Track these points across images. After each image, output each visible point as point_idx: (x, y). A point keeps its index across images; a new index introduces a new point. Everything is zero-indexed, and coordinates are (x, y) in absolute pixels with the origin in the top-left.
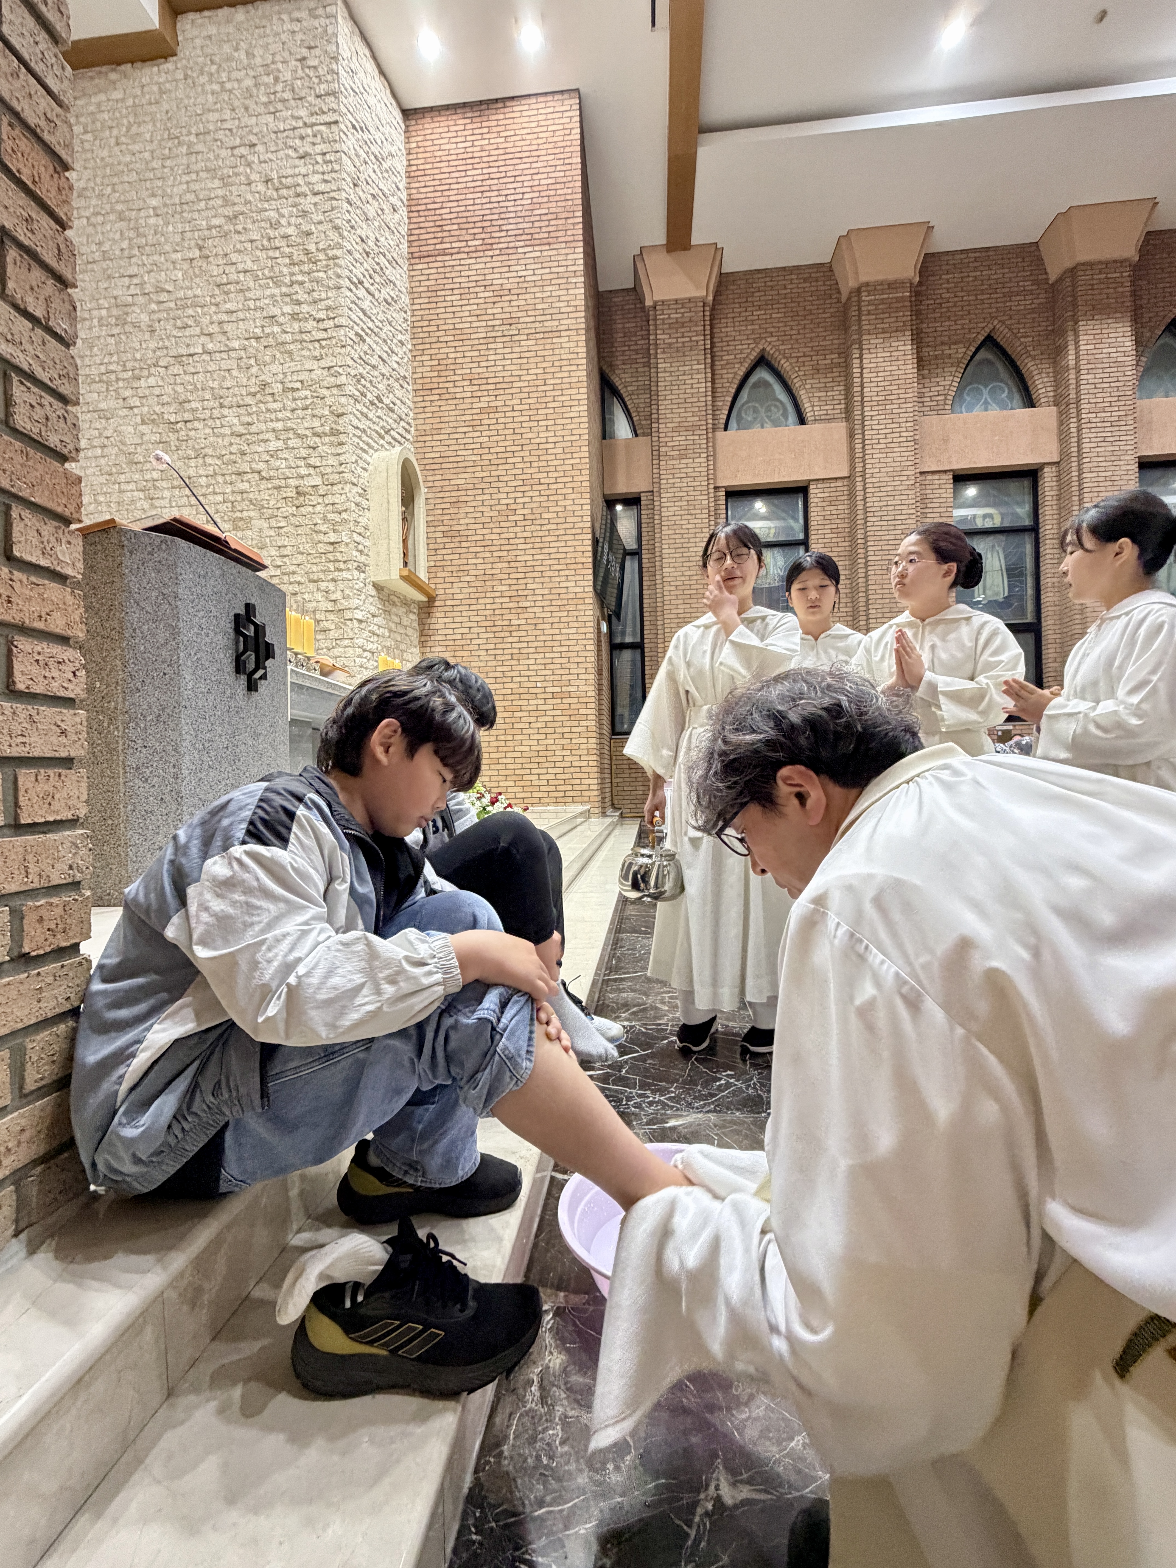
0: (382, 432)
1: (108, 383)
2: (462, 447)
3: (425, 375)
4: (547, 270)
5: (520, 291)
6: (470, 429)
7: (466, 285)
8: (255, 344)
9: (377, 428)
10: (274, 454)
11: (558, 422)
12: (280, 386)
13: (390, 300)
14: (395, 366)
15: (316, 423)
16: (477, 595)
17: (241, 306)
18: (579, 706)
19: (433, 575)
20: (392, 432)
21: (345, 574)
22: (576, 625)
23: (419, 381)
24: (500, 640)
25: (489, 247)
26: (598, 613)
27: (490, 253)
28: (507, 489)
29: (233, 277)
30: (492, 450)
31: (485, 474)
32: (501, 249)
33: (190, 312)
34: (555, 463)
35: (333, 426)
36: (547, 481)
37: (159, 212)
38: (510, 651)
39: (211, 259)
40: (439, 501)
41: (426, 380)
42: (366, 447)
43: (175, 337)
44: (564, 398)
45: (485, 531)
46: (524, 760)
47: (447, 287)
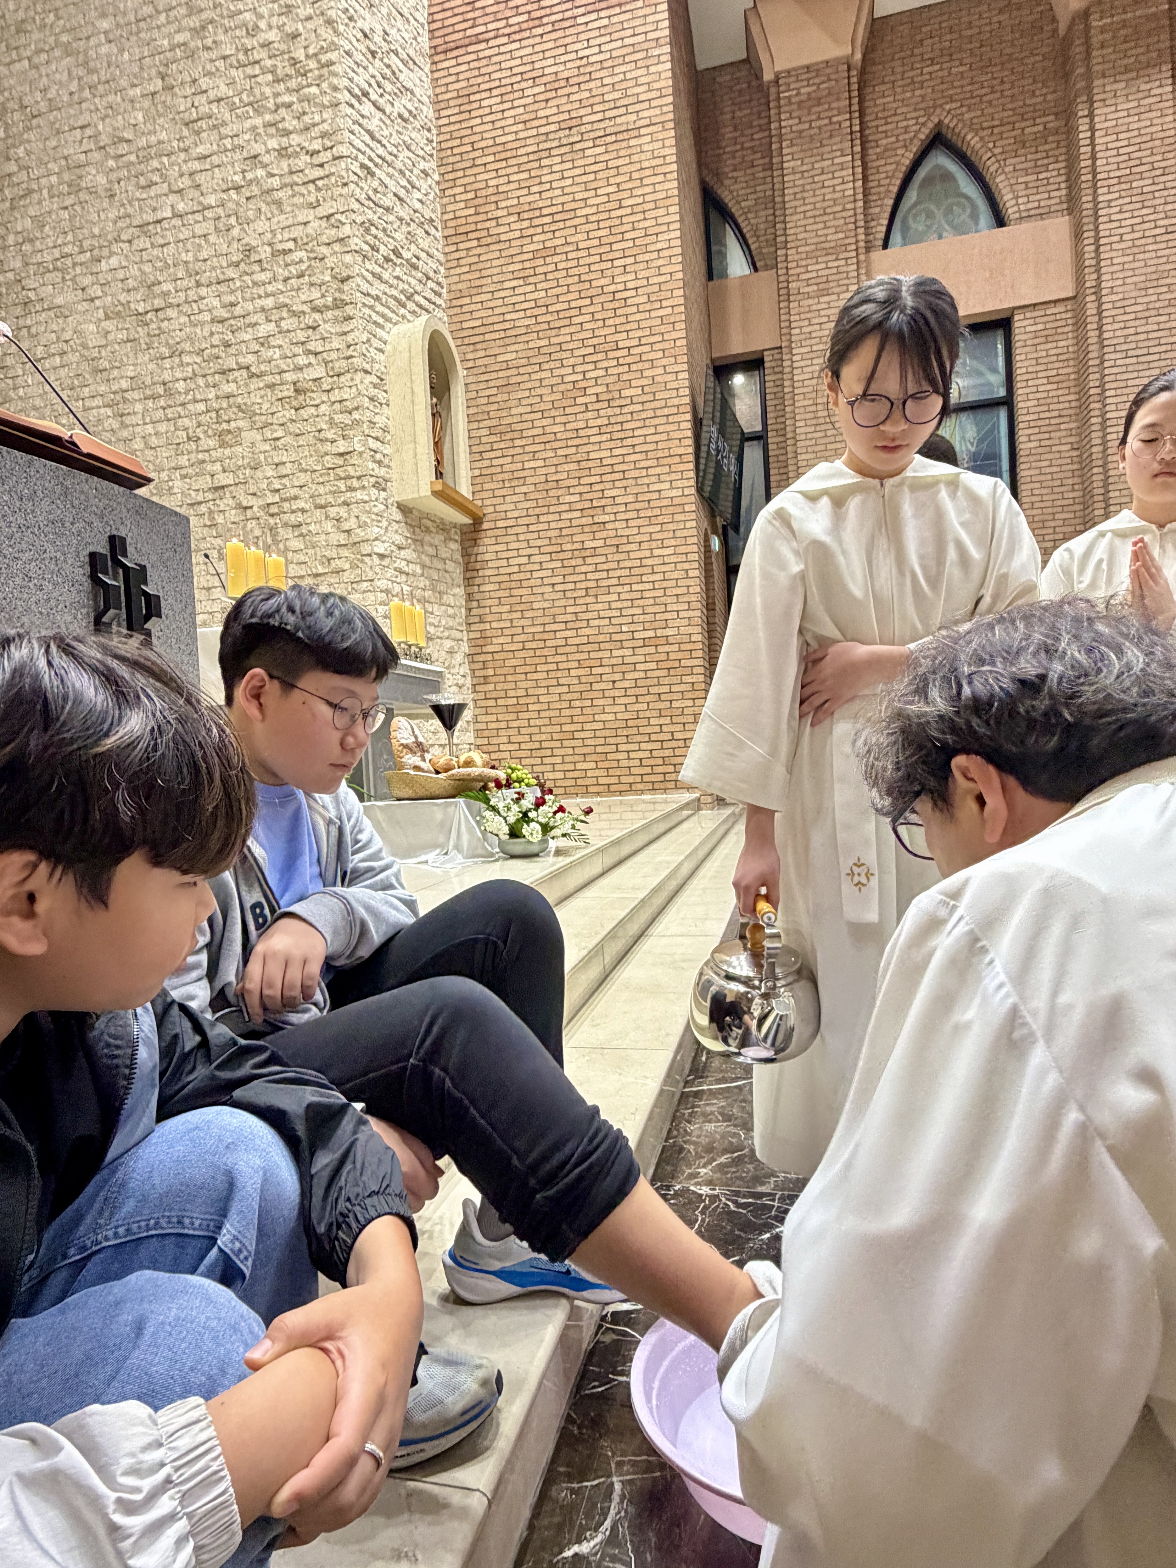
0: (403, 297)
1: (64, 271)
2: (510, 308)
3: (458, 214)
4: (619, 43)
5: (582, 79)
6: (521, 282)
7: (508, 81)
8: (235, 196)
9: (395, 293)
10: (264, 342)
11: (640, 258)
12: (268, 249)
13: (406, 115)
14: (418, 206)
15: (316, 294)
16: (537, 511)
17: (215, 147)
18: (680, 655)
19: (478, 488)
20: (417, 298)
21: (360, 495)
22: (673, 542)
23: (449, 224)
24: (571, 570)
25: (537, 22)
26: (706, 524)
27: (540, 31)
28: (572, 361)
29: (204, 109)
30: (550, 309)
31: (542, 343)
32: (553, 23)
33: (155, 164)
34: (638, 317)
35: (337, 295)
36: (628, 343)
37: (111, 37)
38: (583, 585)
39: (176, 89)
40: (483, 386)
41: (460, 222)
42: (381, 321)
43: (139, 200)
44: (647, 224)
45: (545, 422)
46: (607, 733)
47: (483, 87)
